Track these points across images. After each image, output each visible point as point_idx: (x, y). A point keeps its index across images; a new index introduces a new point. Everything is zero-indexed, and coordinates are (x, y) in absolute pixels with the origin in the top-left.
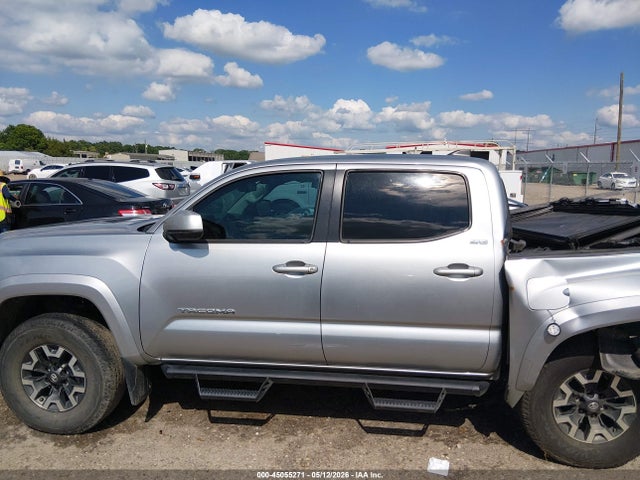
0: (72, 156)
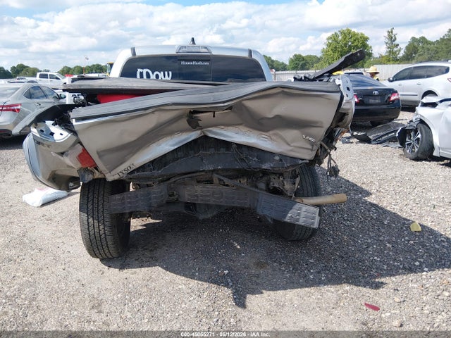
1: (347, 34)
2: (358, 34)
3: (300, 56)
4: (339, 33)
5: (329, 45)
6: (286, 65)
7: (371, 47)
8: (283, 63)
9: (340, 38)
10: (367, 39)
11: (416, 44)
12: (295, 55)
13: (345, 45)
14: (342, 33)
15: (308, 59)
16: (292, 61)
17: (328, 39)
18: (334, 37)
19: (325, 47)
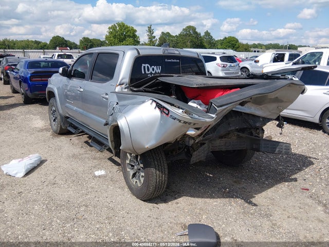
0: (249, 51)
1: (122, 26)
2: (129, 27)
3: (88, 38)
4: (117, 25)
5: (110, 33)
6: (77, 45)
7: (139, 37)
8: (74, 43)
9: (118, 28)
10: (136, 31)
11: (164, 36)
12: (84, 38)
13: (122, 34)
14: (119, 25)
15: (94, 42)
16: (81, 42)
17: (109, 28)
18: (113, 28)
19: (108, 34)
